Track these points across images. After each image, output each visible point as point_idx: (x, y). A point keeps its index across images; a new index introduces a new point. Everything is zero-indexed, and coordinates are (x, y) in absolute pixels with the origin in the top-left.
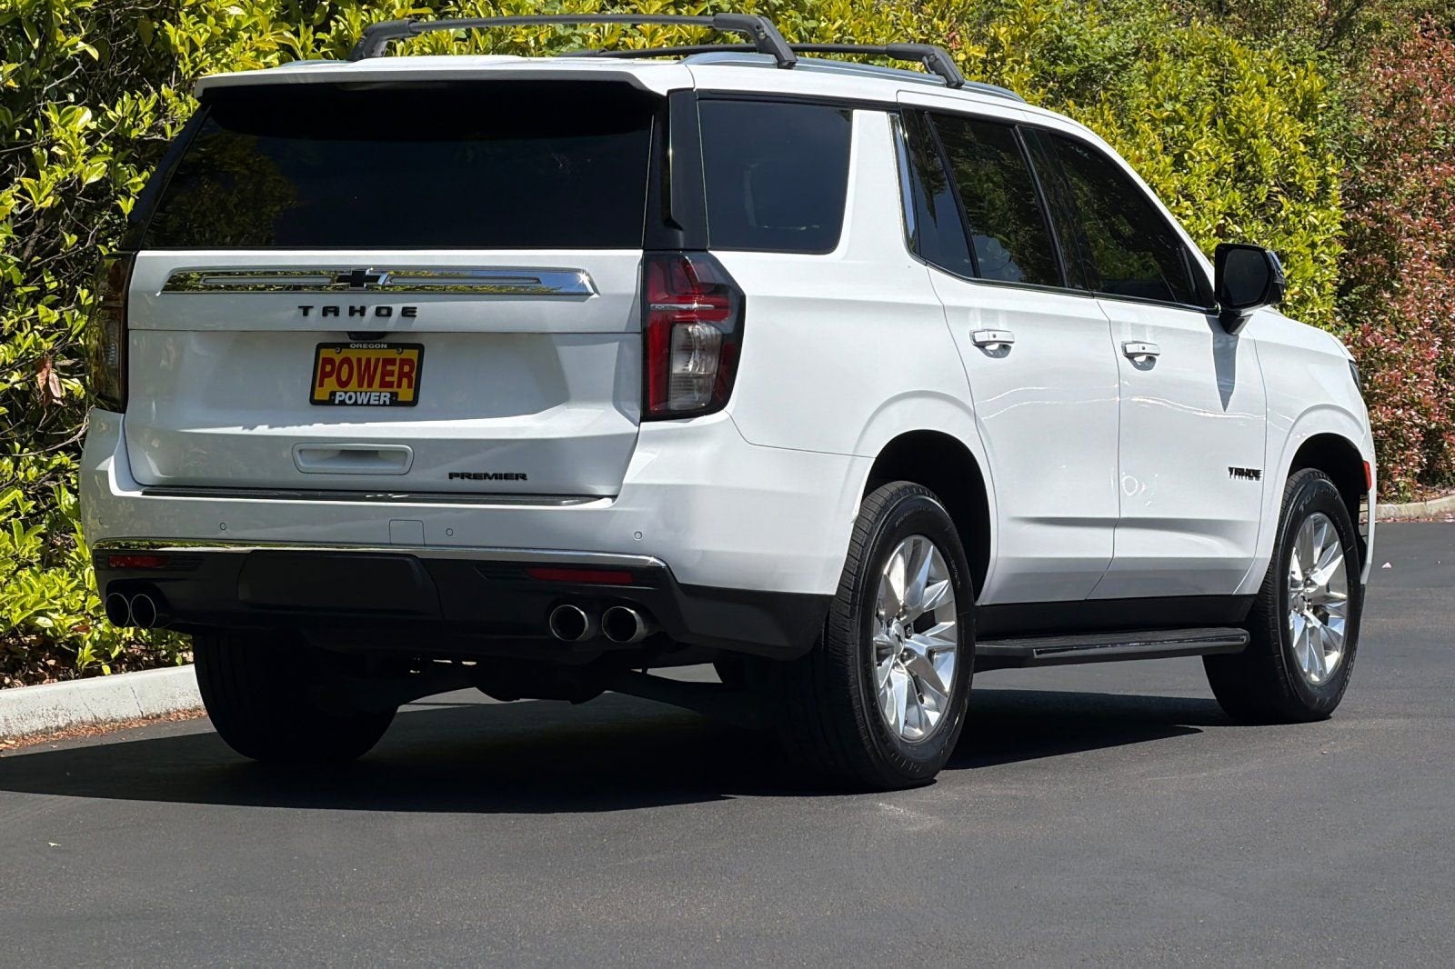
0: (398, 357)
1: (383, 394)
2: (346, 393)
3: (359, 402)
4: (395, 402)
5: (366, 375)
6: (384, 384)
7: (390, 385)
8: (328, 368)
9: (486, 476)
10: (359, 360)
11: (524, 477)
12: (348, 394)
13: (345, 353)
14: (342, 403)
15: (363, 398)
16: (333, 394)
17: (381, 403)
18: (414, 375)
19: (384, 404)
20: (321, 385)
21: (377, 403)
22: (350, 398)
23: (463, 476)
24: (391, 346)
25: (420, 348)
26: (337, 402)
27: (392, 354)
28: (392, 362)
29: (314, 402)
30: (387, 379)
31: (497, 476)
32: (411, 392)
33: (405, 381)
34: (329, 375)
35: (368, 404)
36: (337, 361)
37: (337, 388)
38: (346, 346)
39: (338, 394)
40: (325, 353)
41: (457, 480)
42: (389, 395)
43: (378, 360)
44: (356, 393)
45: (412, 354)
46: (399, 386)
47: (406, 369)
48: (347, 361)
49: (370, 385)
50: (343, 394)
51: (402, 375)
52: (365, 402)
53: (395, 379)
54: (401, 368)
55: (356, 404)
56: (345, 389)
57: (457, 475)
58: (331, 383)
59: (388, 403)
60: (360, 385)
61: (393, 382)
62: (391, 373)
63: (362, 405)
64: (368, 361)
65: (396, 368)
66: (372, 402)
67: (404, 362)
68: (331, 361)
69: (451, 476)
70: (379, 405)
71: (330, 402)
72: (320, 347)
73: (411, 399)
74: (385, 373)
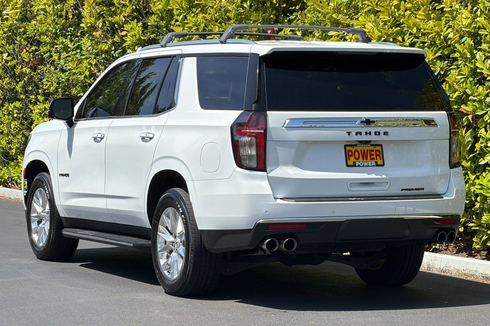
0: (374, 149)
1: (372, 162)
2: (359, 162)
3: (365, 165)
4: (377, 165)
5: (364, 156)
6: (371, 159)
7: (373, 159)
8: (350, 154)
9: (413, 189)
10: (361, 150)
11: (423, 189)
12: (360, 163)
13: (355, 148)
14: (359, 166)
15: (366, 164)
16: (355, 163)
17: (373, 165)
18: (381, 155)
19: (374, 166)
20: (349, 160)
21: (371, 165)
22: (361, 164)
23: (405, 190)
24: (372, 145)
25: (381, 145)
26: (357, 166)
27: (372, 148)
28: (373, 151)
29: (348, 166)
30: (372, 157)
31: (416, 189)
32: (382, 161)
33: (378, 157)
34: (351, 156)
35: (368, 166)
36: (353, 150)
37: (355, 161)
38: (356, 145)
39: (357, 163)
40: (348, 148)
41: (404, 191)
42: (375, 163)
43: (367, 150)
44: (363, 162)
45: (379, 148)
46: (377, 159)
47: (378, 153)
48: (356, 151)
49: (367, 159)
50: (358, 163)
51: (377, 155)
52: (367, 165)
53: (375, 157)
54: (376, 153)
55: (363, 166)
56: (359, 161)
57: (404, 189)
58: (352, 159)
59: (375, 165)
60: (363, 159)
61: (374, 158)
62: (373, 155)
63: (366, 166)
64: (364, 150)
65: (374, 153)
66: (369, 165)
67: (377, 151)
68: (351, 151)
69: (402, 190)
70: (372, 166)
71: (354, 165)
72: (345, 146)
73: (382, 164)
74: (371, 155)
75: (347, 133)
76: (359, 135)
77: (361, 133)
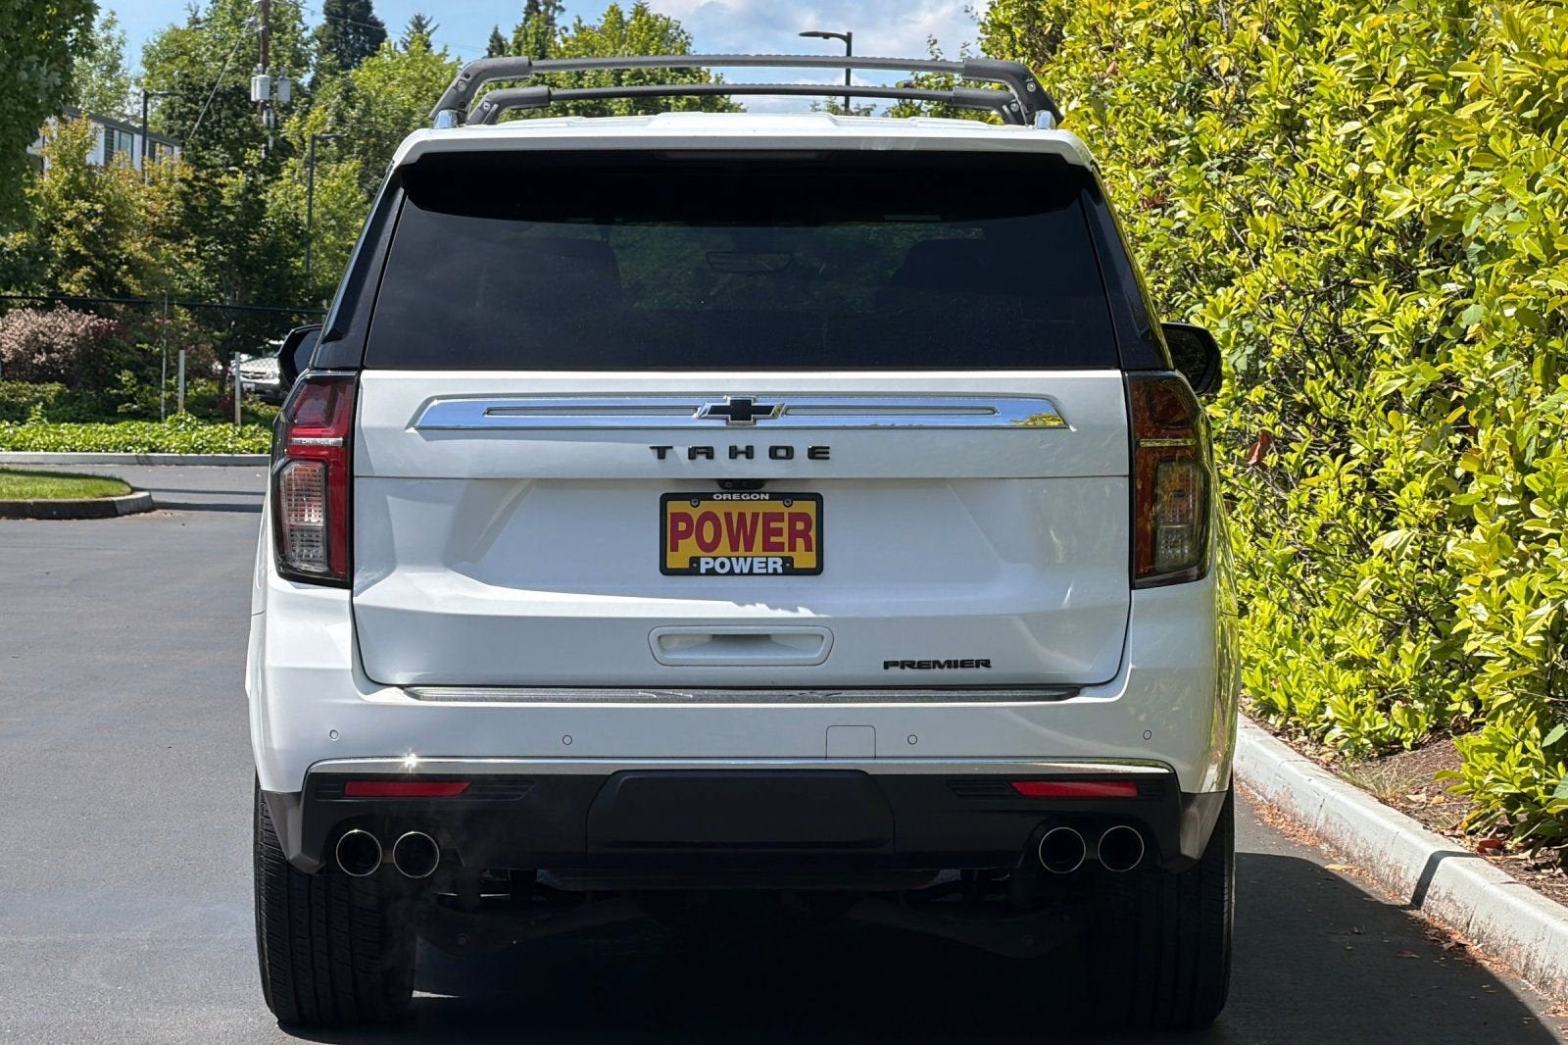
0: (786, 511)
1: (771, 560)
2: (715, 558)
3: (737, 571)
4: (789, 569)
5: (741, 534)
6: (768, 547)
7: (779, 547)
8: (682, 526)
9: (937, 664)
10: (728, 516)
11: (987, 664)
12: (719, 561)
13: (705, 506)
14: (711, 572)
15: (741, 566)
16: (695, 560)
17: (771, 571)
18: (813, 534)
19: (775, 573)
20: (675, 548)
21: (764, 571)
22: (722, 565)
23: (903, 665)
24: (774, 496)
25: (818, 499)
26: (703, 571)
27: (777, 506)
28: (779, 517)
29: (665, 570)
30: (773, 539)
31: (949, 664)
32: (813, 554)
33: (800, 542)
34: (686, 535)
35: (751, 573)
36: (695, 514)
37: (698, 552)
38: (708, 497)
39: (703, 561)
40: (673, 507)
41: (895, 671)
42: (780, 561)
43: (755, 516)
44: (729, 558)
45: (809, 508)
46: (792, 548)
47: (800, 526)
48: (709, 516)
49: (749, 547)
50: (711, 560)
51: (794, 534)
52: (746, 570)
53: (785, 539)
54: (792, 527)
55: (731, 573)
56: (713, 554)
57: (895, 664)
58: (688, 548)
59: (780, 570)
60: (734, 547)
61: (783, 543)
62: (779, 532)
63: (741, 574)
64: (742, 516)
65: (785, 525)
66: (755, 571)
67: (794, 518)
68: (686, 518)
69: (887, 665)
70: (767, 574)
71: (692, 569)
72: (665, 499)
73: (814, 565)
74: (768, 532)
75: (656, 452)
76: (701, 458)
77: (709, 453)
